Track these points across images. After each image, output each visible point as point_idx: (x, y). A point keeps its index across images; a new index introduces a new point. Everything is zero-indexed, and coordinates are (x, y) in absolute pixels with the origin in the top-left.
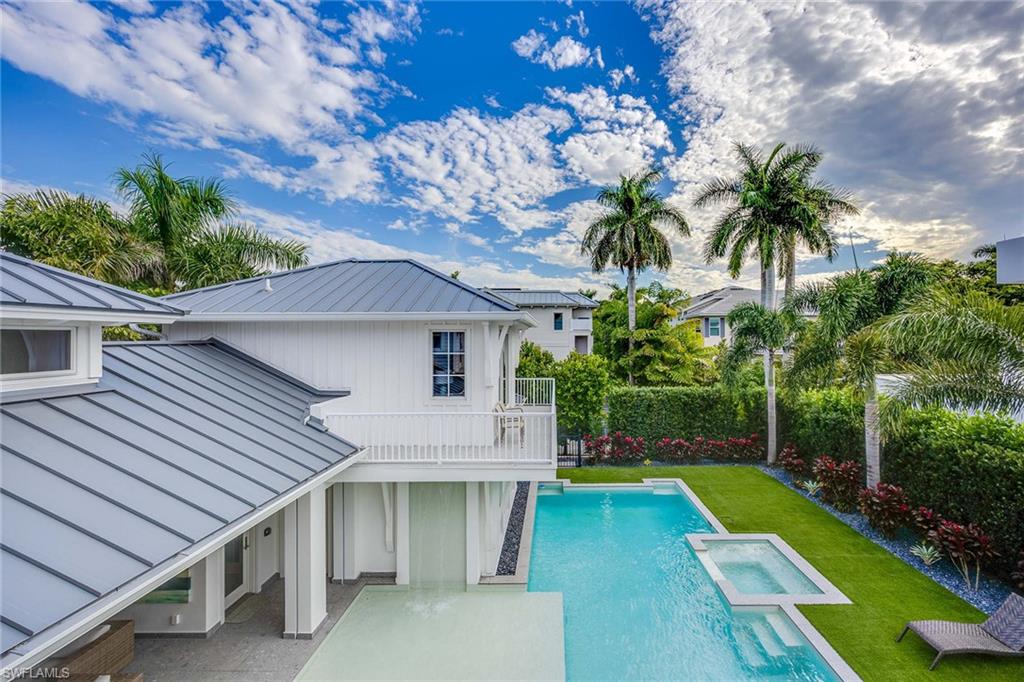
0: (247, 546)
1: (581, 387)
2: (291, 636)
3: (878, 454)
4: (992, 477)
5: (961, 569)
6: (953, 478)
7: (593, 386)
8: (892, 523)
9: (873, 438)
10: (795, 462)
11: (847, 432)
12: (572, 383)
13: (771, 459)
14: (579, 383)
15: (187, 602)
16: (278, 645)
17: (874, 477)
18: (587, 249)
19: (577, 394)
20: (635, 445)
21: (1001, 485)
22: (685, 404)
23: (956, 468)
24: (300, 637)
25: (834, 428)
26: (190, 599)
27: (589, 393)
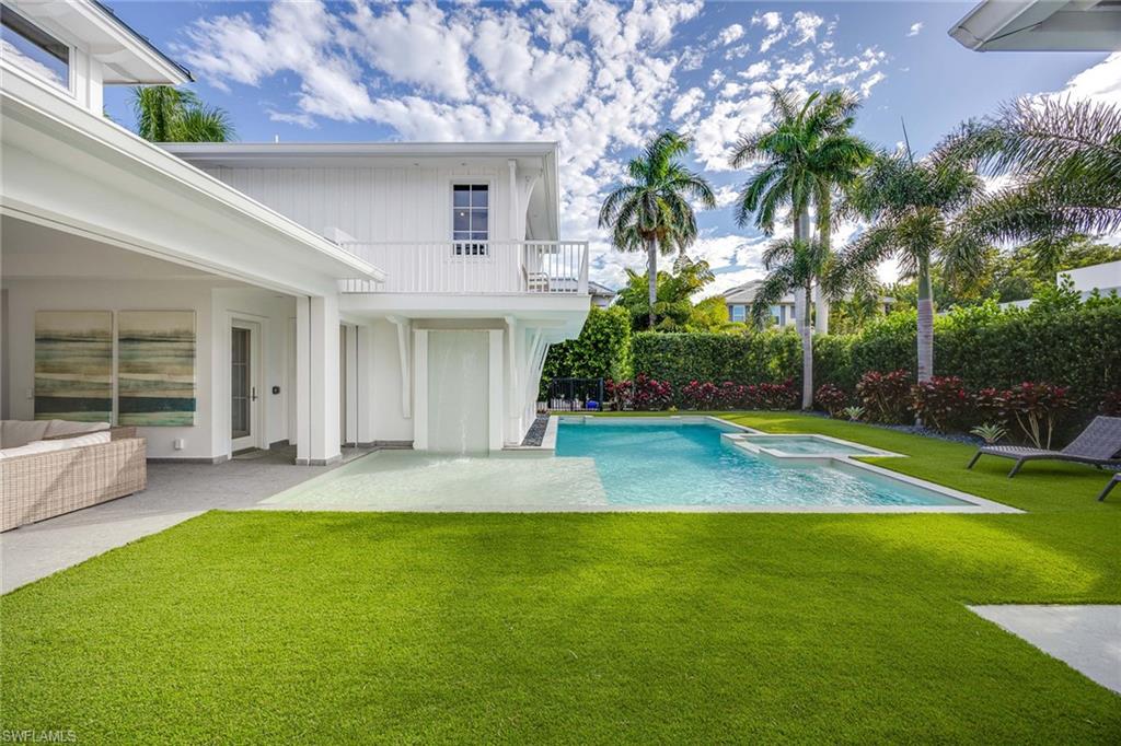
0: (254, 398)
1: (602, 335)
2: (303, 463)
3: (931, 353)
4: (1065, 339)
5: (1031, 432)
6: (1017, 358)
7: (615, 334)
8: (949, 409)
9: (926, 336)
10: (834, 394)
11: (893, 352)
12: (593, 329)
13: (806, 403)
14: (600, 330)
15: (191, 425)
16: (287, 469)
17: (926, 374)
18: (604, 221)
19: (598, 341)
20: (660, 387)
21: (1076, 344)
22: (714, 349)
23: (1022, 344)
24: (313, 463)
25: (879, 352)
26: (195, 423)
27: (611, 340)
